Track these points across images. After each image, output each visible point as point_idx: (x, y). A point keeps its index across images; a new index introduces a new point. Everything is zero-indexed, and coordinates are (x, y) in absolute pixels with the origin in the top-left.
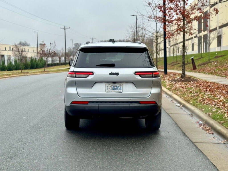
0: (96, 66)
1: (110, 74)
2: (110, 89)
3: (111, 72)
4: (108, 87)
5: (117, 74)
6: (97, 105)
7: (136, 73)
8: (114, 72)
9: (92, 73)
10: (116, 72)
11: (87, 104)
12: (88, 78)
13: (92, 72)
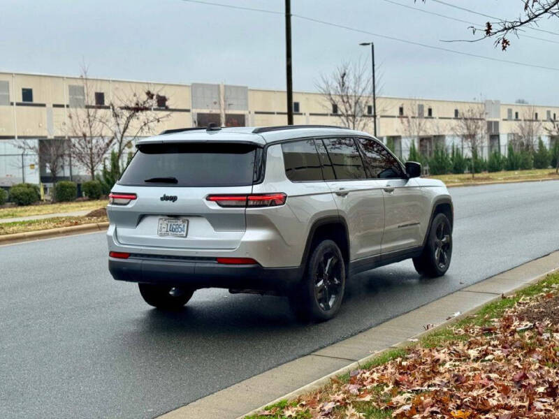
0: (146, 181)
1: (162, 199)
2: (165, 230)
3: (165, 195)
4: (163, 226)
5: (174, 199)
6: (140, 262)
7: (210, 197)
8: (169, 195)
9: (133, 196)
10: (173, 195)
11: (126, 258)
12: (129, 206)
13: (135, 194)
